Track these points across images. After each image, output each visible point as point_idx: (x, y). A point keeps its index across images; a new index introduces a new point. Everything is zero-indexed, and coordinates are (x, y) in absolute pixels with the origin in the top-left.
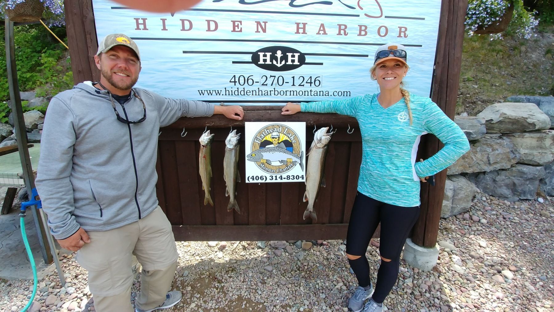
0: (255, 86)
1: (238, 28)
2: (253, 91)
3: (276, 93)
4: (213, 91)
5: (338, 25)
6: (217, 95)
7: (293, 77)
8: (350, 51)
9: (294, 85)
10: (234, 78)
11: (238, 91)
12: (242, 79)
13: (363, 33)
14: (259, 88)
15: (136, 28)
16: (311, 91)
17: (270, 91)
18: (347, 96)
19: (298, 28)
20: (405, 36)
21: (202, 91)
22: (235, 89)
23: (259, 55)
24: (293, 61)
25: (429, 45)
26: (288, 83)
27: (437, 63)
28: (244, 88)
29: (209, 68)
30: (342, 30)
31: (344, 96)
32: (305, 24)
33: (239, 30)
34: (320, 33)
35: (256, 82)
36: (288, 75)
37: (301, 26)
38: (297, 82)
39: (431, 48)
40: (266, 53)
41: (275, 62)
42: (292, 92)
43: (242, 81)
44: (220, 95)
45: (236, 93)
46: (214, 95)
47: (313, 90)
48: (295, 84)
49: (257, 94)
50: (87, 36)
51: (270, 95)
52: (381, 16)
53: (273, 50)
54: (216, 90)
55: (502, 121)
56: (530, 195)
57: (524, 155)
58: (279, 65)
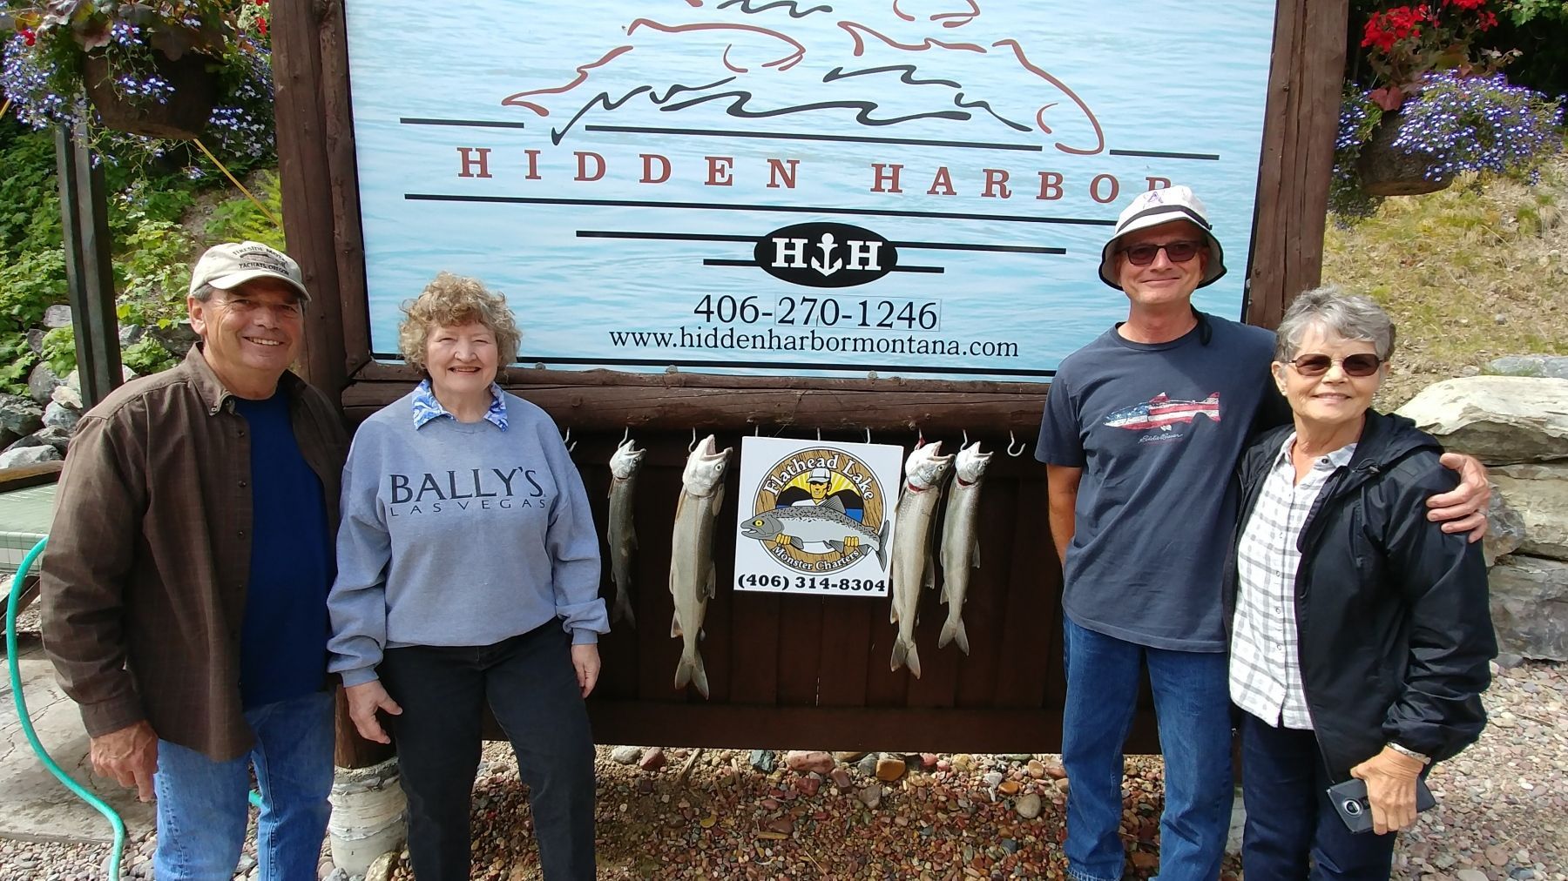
1: (723, 176)
2: (754, 337)
3: (818, 343)
4: (649, 334)
5: (984, 170)
6: (659, 344)
7: (864, 304)
8: (1014, 238)
9: (864, 324)
11: (715, 336)
12: (727, 305)
13: (1051, 192)
14: (771, 331)
15: (461, 172)
17: (802, 338)
18: (1007, 355)
19: (879, 178)
21: (619, 333)
22: (707, 330)
23: (775, 243)
24: (864, 261)
26: (850, 317)
27: (1253, 271)
28: (732, 330)
29: (643, 276)
30: (996, 183)
31: (999, 354)
32: (896, 169)
33: (726, 179)
35: (764, 314)
36: (848, 297)
37: (887, 172)
38: (874, 316)
40: (793, 241)
41: (815, 264)
42: (860, 343)
43: (727, 310)
44: (666, 345)
45: (711, 342)
46: (651, 346)
49: (767, 345)
50: (333, 189)
51: (802, 348)
53: (812, 233)
54: (658, 332)
55: (1469, 428)
56: (1555, 649)
57: (1536, 529)
58: (826, 272)
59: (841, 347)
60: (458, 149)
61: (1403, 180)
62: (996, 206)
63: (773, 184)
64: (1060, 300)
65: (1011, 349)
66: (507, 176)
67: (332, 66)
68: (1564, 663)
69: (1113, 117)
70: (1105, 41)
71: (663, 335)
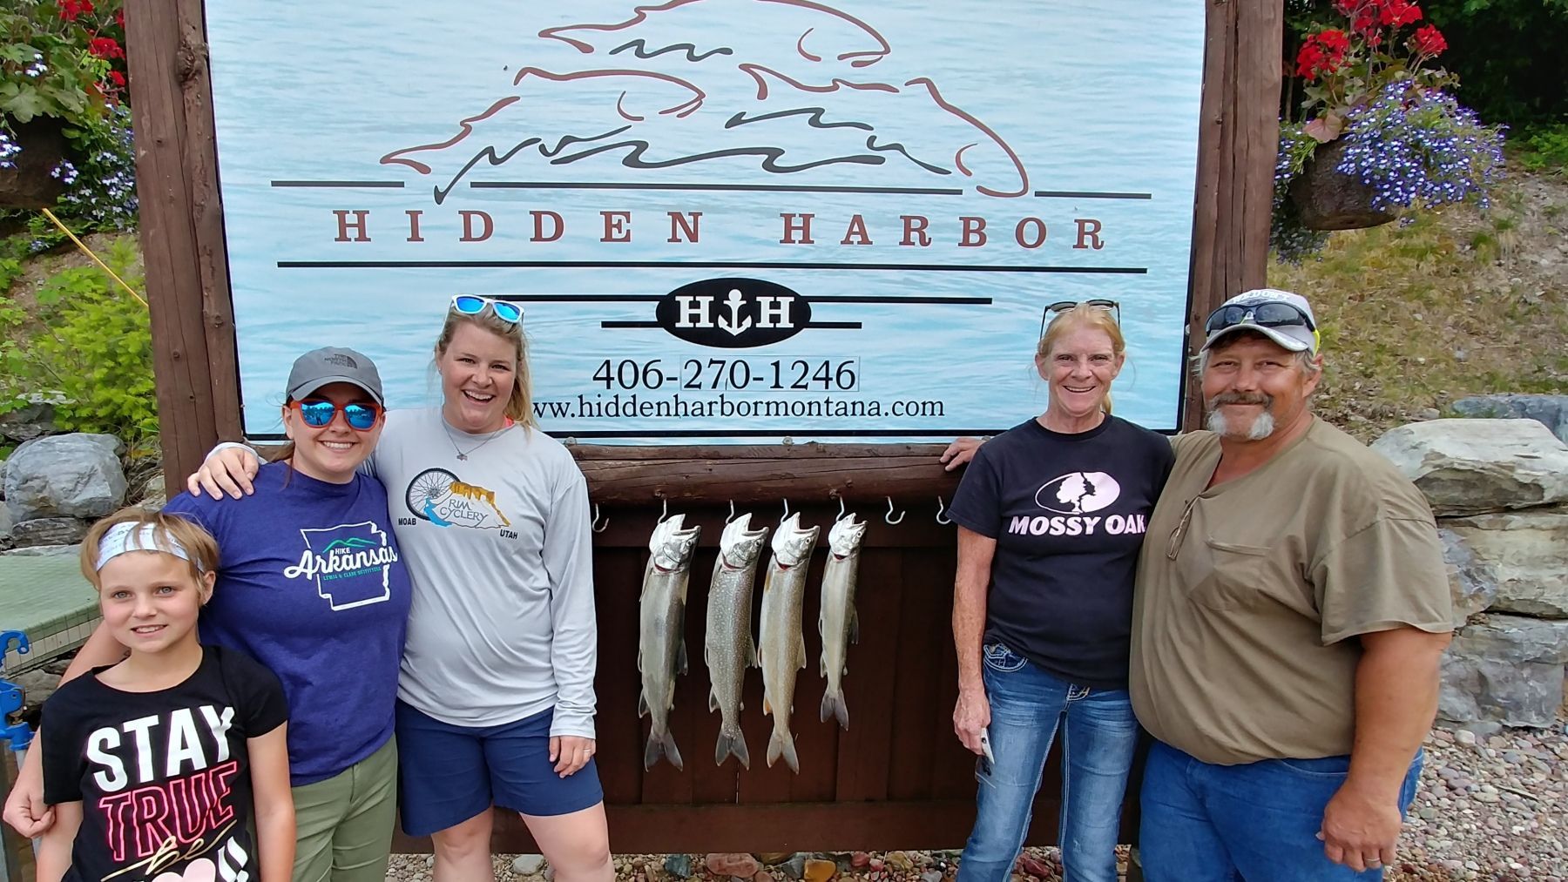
0: (663, 388)
1: (620, 232)
2: (659, 404)
3: (727, 408)
4: (545, 404)
5: (901, 217)
7: (777, 365)
8: (936, 289)
9: (777, 385)
10: (605, 367)
11: (617, 404)
12: (628, 371)
13: (974, 238)
14: (676, 396)
16: (827, 402)
17: (710, 404)
18: (933, 414)
19: (789, 229)
20: (1096, 246)
22: (607, 398)
23: (679, 302)
24: (775, 319)
25: (1167, 267)
26: (762, 379)
27: (1192, 317)
28: (634, 397)
31: (924, 414)
32: (807, 218)
33: (623, 235)
34: (851, 240)
35: (668, 379)
37: (797, 222)
38: (788, 378)
39: (1173, 275)
40: (698, 298)
41: (722, 323)
42: (773, 407)
43: (628, 376)
44: (564, 415)
45: (612, 411)
47: (834, 398)
48: (781, 384)
49: (672, 412)
50: (201, 259)
51: (711, 414)
52: (1025, 191)
53: (718, 289)
54: (554, 402)
55: (1431, 476)
56: (1537, 715)
57: (1509, 584)
58: (735, 331)
59: (752, 411)
60: (335, 212)
61: (1344, 213)
62: (915, 255)
63: (674, 239)
64: (988, 353)
65: (937, 408)
66: (388, 239)
67: (198, 129)
68: (1547, 729)
69: (1036, 156)
70: (1024, 76)
71: (559, 404)
